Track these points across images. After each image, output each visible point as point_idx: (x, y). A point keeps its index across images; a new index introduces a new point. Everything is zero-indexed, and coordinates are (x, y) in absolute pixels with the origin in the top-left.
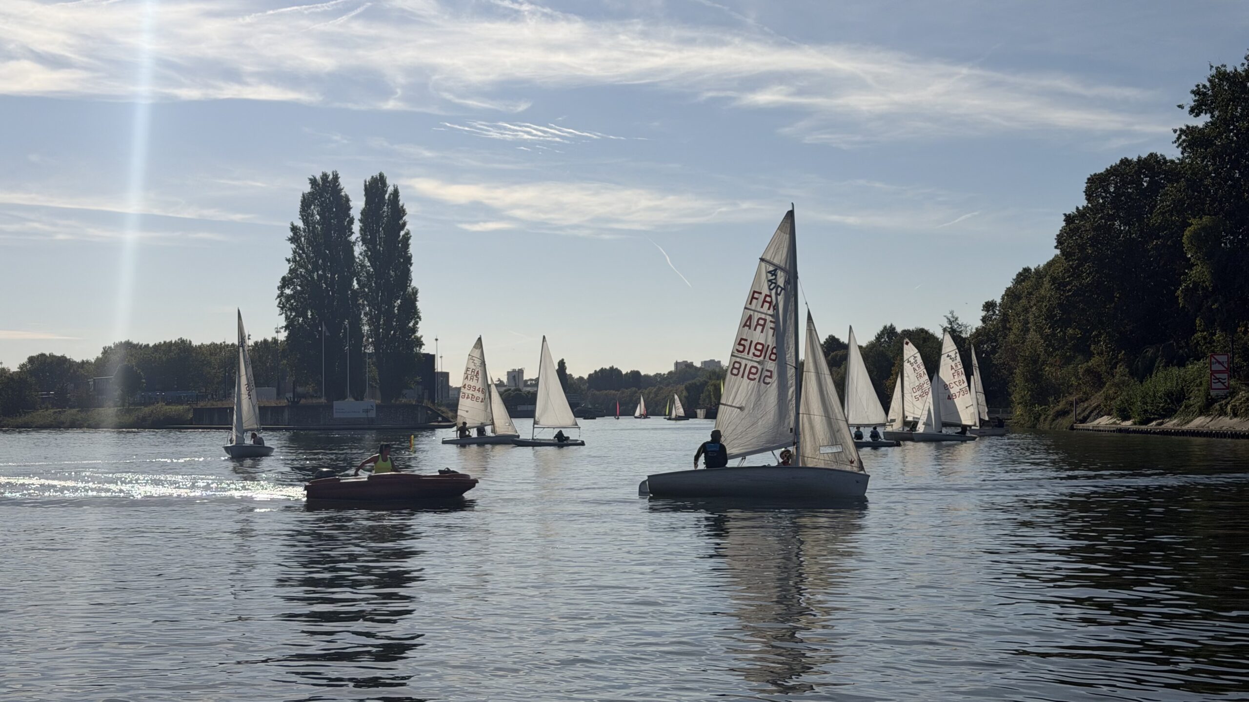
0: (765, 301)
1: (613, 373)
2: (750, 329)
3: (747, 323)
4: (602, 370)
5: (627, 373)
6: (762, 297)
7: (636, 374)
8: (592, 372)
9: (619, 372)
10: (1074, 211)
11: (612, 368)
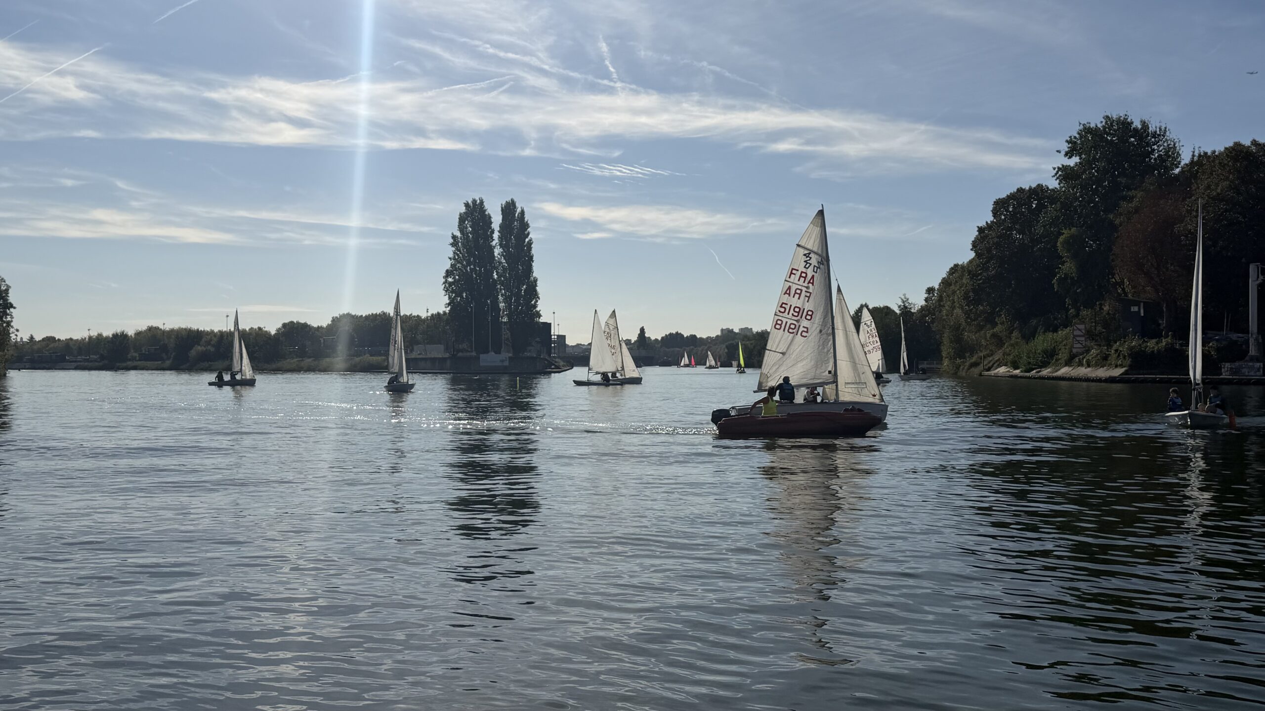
0: (801, 276)
1: (678, 335)
2: (789, 296)
3: (788, 292)
4: (671, 334)
5: (687, 336)
6: (799, 273)
7: (693, 337)
8: (664, 335)
9: (683, 336)
10: (985, 224)
11: (677, 333)
